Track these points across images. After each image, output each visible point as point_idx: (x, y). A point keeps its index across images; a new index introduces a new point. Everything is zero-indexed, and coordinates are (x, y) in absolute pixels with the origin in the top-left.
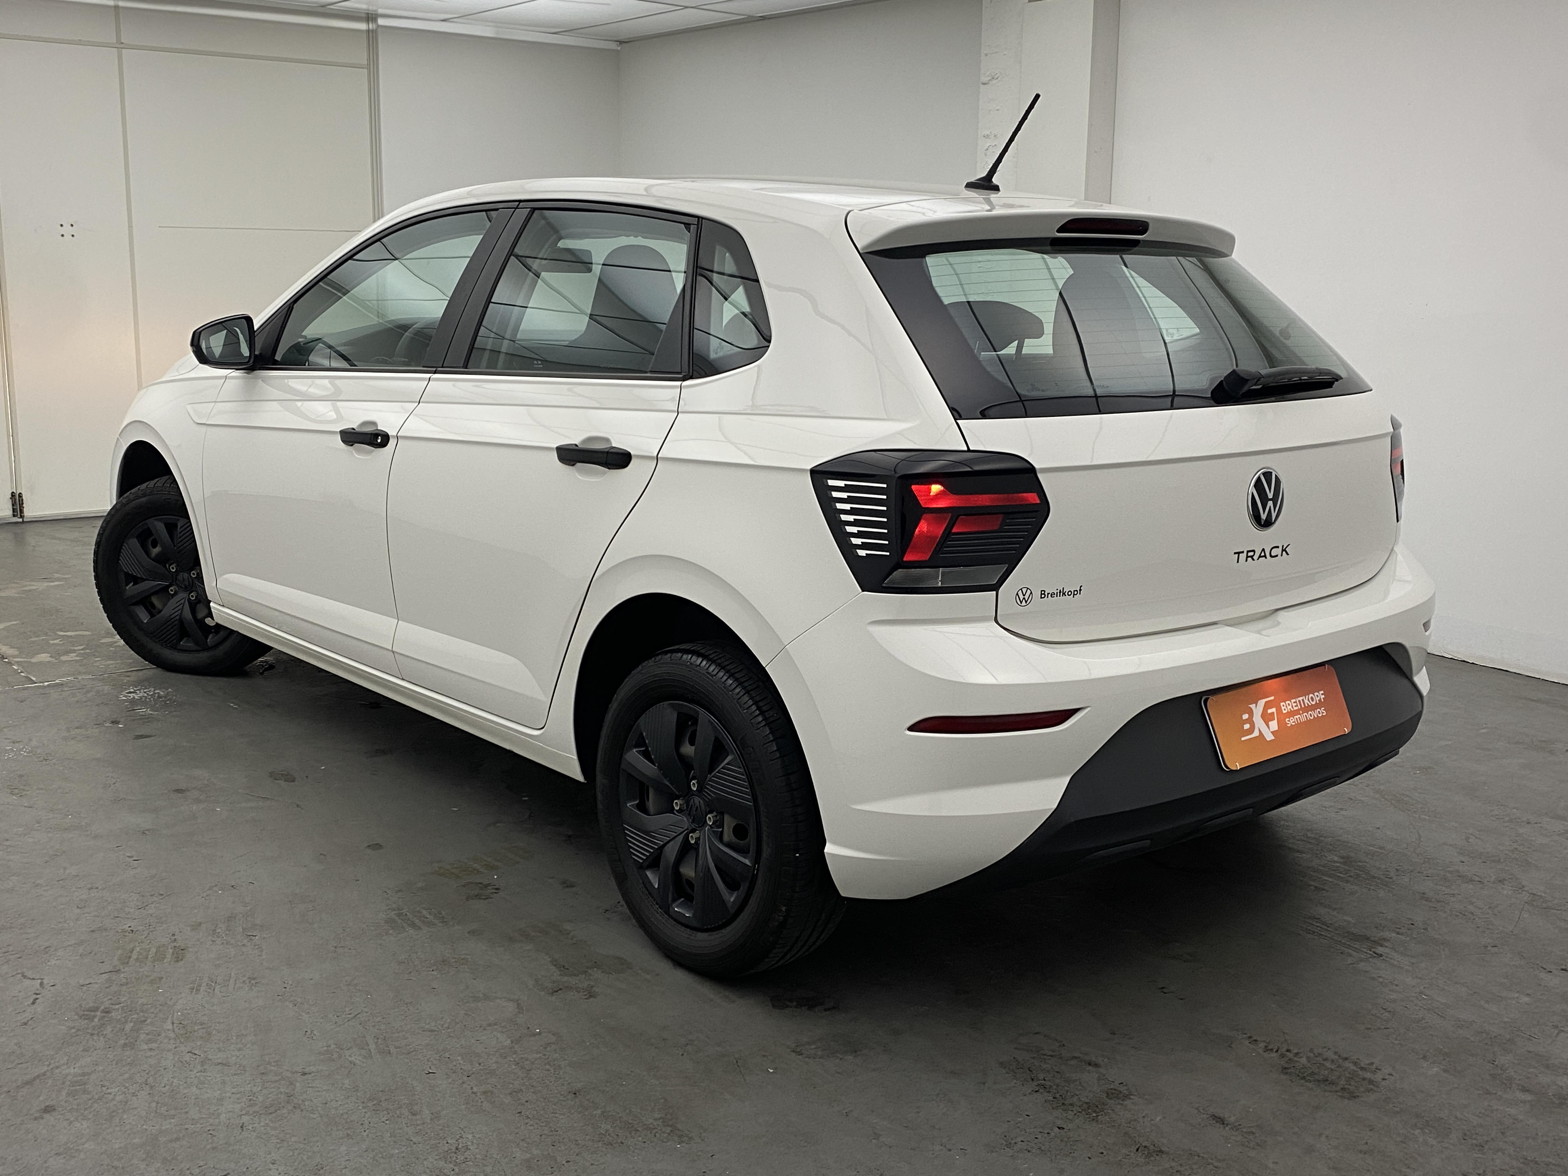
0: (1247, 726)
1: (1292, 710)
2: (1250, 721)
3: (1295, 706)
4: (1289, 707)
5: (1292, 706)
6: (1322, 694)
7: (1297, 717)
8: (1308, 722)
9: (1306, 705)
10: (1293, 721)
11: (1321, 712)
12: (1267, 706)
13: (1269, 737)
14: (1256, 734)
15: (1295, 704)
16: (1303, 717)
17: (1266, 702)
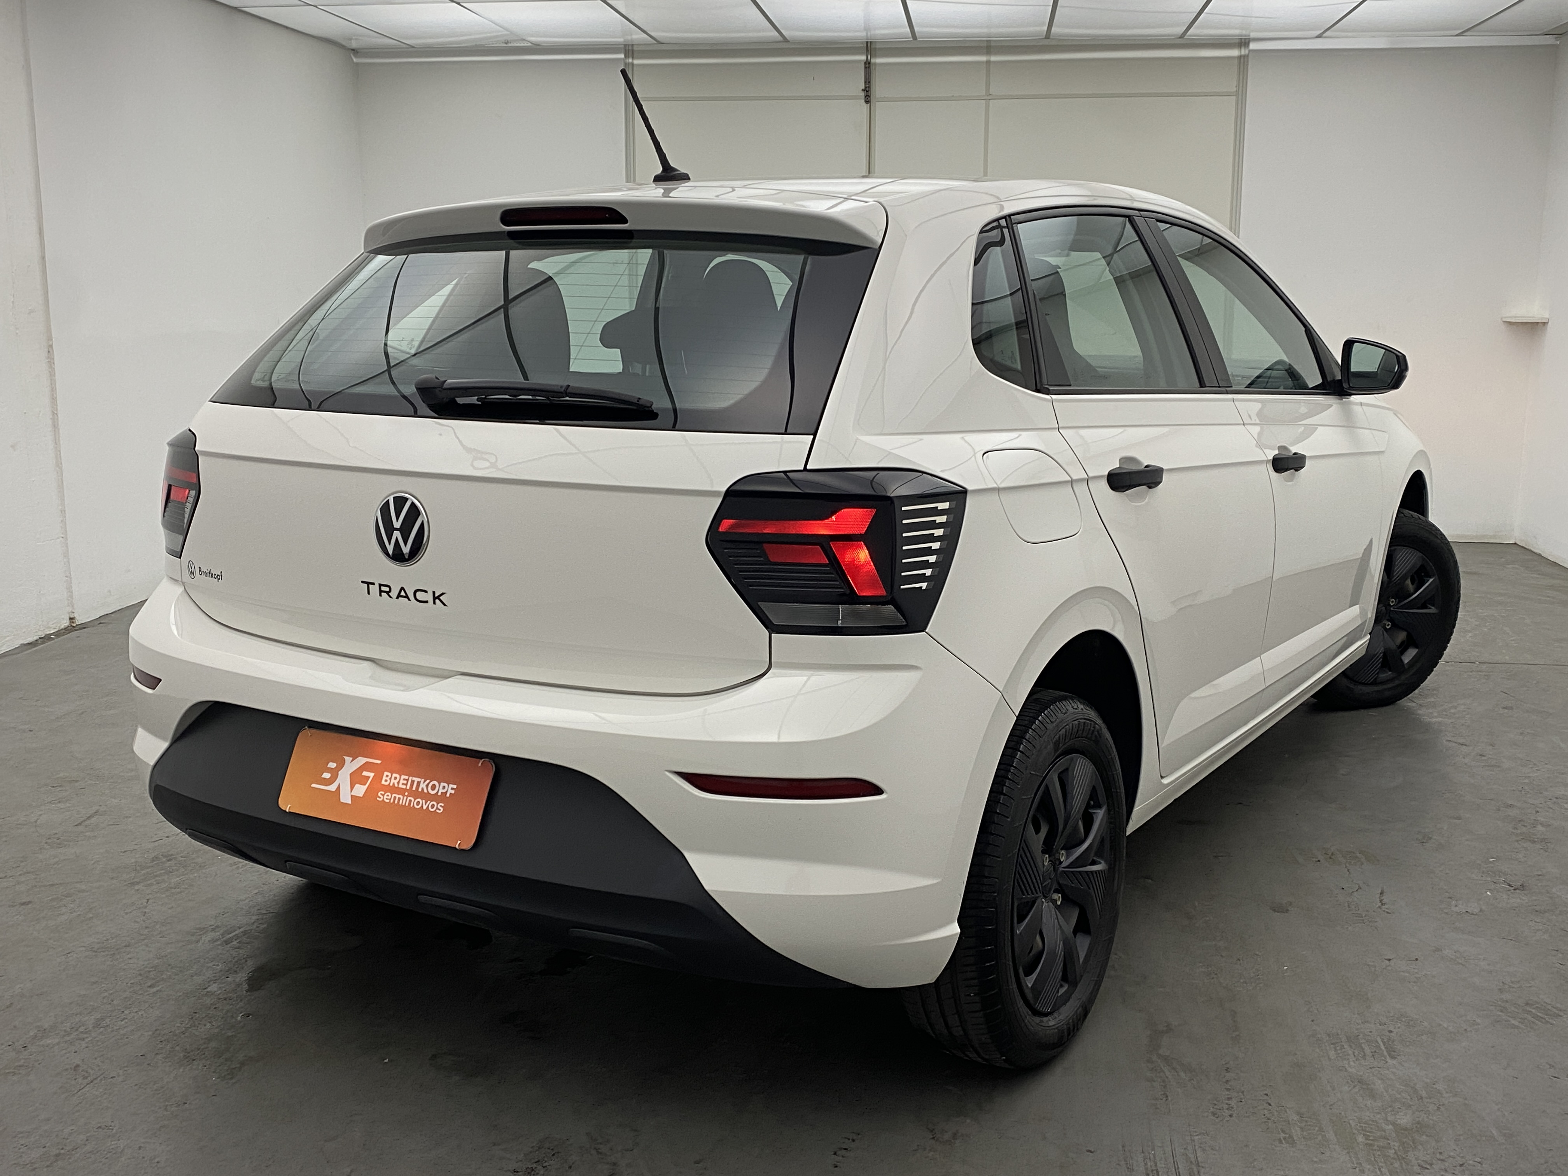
0: (327, 775)
1: (396, 785)
2: (335, 774)
3: (403, 784)
4: (393, 781)
5: (398, 783)
6: (452, 789)
7: (398, 796)
8: (410, 809)
9: (420, 790)
10: (389, 797)
11: (440, 808)
12: (365, 767)
13: (346, 798)
14: (332, 788)
15: (405, 782)
16: (404, 800)
17: (367, 762)
